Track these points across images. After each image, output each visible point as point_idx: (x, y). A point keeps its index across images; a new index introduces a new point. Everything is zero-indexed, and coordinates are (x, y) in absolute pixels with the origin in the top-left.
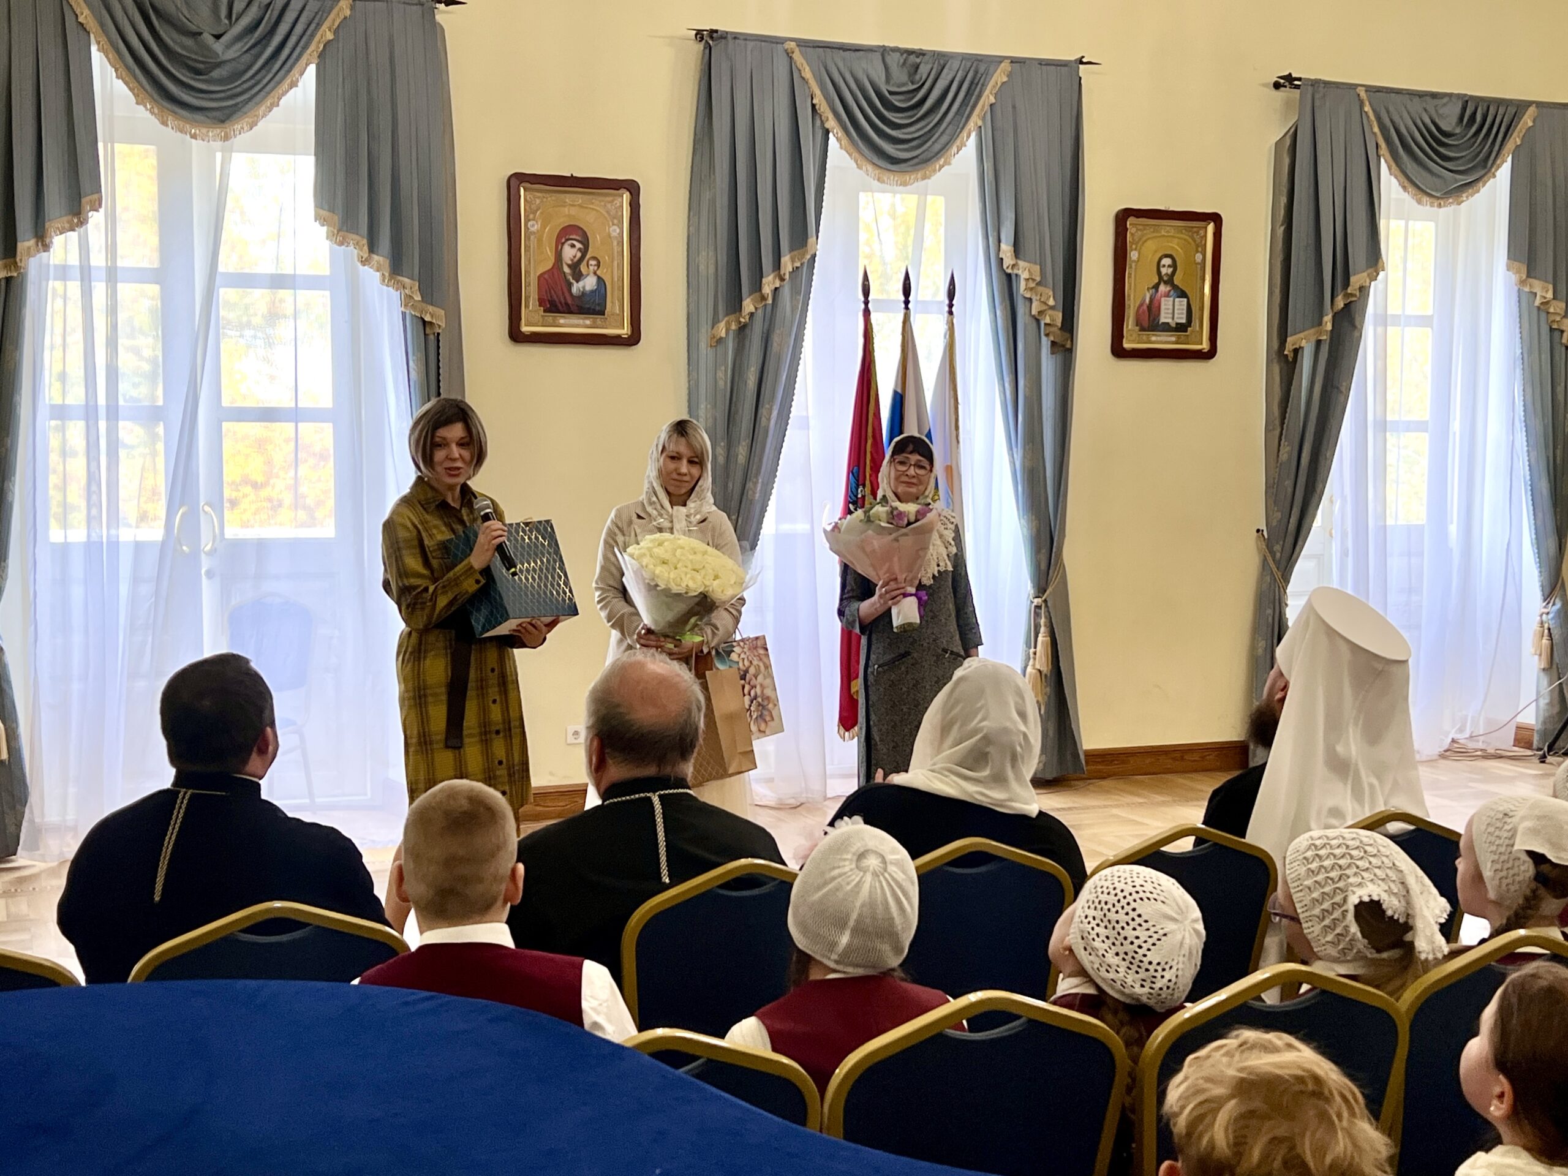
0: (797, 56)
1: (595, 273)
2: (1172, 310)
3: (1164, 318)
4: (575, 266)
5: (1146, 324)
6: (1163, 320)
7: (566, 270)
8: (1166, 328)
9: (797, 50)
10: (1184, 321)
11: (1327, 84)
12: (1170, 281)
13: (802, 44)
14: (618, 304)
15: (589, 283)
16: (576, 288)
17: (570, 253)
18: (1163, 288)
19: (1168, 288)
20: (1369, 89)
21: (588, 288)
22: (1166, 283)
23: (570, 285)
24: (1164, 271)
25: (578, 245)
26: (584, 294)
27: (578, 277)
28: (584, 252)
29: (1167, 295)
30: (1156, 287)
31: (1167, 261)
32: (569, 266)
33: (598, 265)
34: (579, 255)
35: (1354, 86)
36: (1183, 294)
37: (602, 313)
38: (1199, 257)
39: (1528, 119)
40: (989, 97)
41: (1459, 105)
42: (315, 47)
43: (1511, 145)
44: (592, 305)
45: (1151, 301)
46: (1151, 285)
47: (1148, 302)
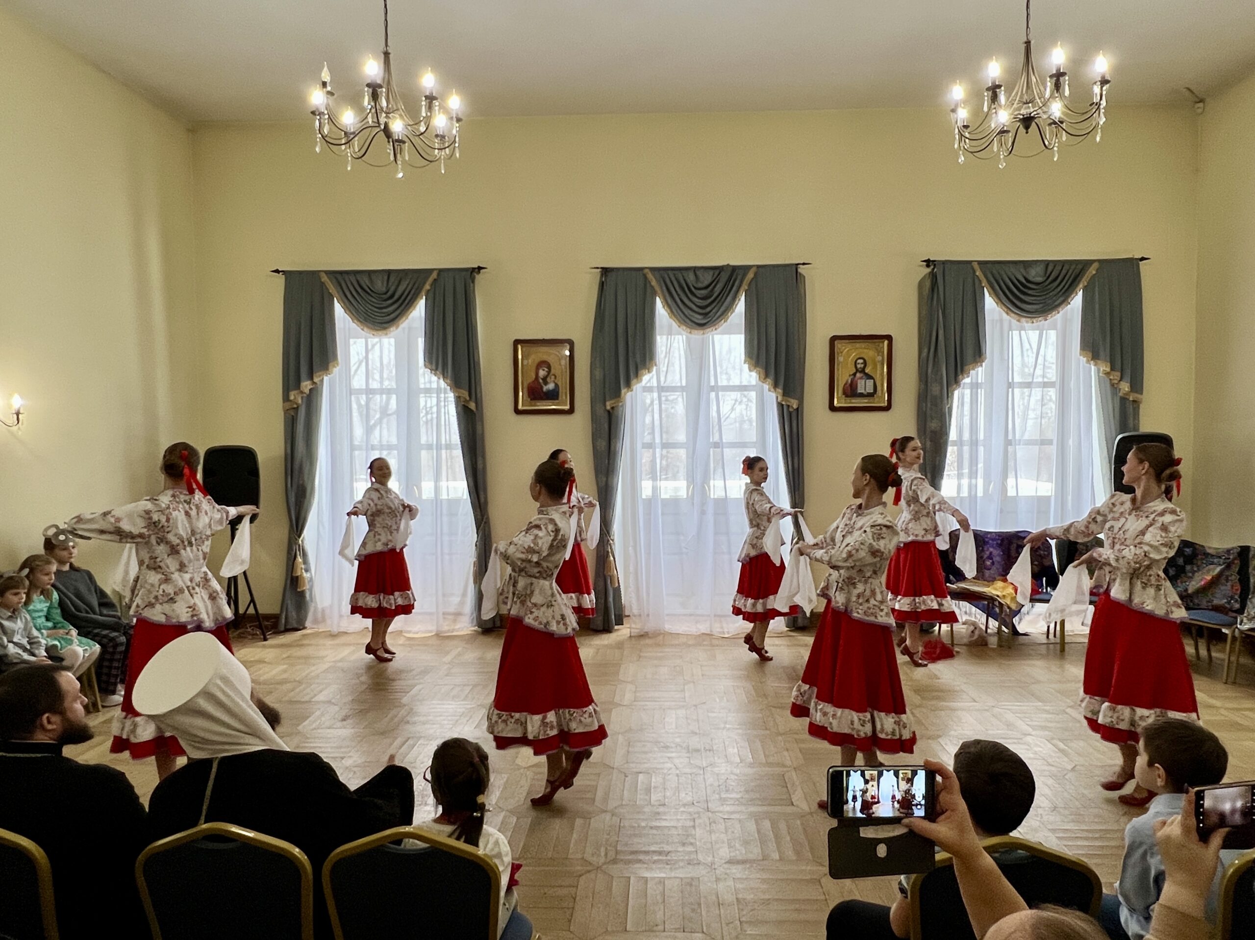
1: (554, 382)
2: (866, 386)
3: (860, 390)
4: (545, 379)
5: (849, 394)
7: (541, 381)
8: (862, 395)
9: (649, 273)
10: (872, 391)
11: (952, 262)
12: (863, 371)
13: (652, 269)
15: (551, 386)
16: (545, 388)
17: (542, 373)
18: (858, 375)
19: (862, 375)
20: (980, 263)
21: (550, 389)
22: (860, 372)
23: (542, 387)
24: (859, 366)
25: (546, 369)
26: (548, 391)
27: (546, 383)
28: (549, 372)
29: (861, 378)
30: (855, 374)
31: (860, 361)
32: (542, 379)
33: (555, 377)
34: (546, 374)
35: (970, 262)
36: (869, 377)
37: (557, 398)
38: (880, 358)
39: (1092, 271)
40: (745, 286)
41: (1042, 266)
42: (423, 293)
43: (1081, 286)
44: (553, 395)
45: (852, 382)
46: (851, 373)
47: (850, 381)
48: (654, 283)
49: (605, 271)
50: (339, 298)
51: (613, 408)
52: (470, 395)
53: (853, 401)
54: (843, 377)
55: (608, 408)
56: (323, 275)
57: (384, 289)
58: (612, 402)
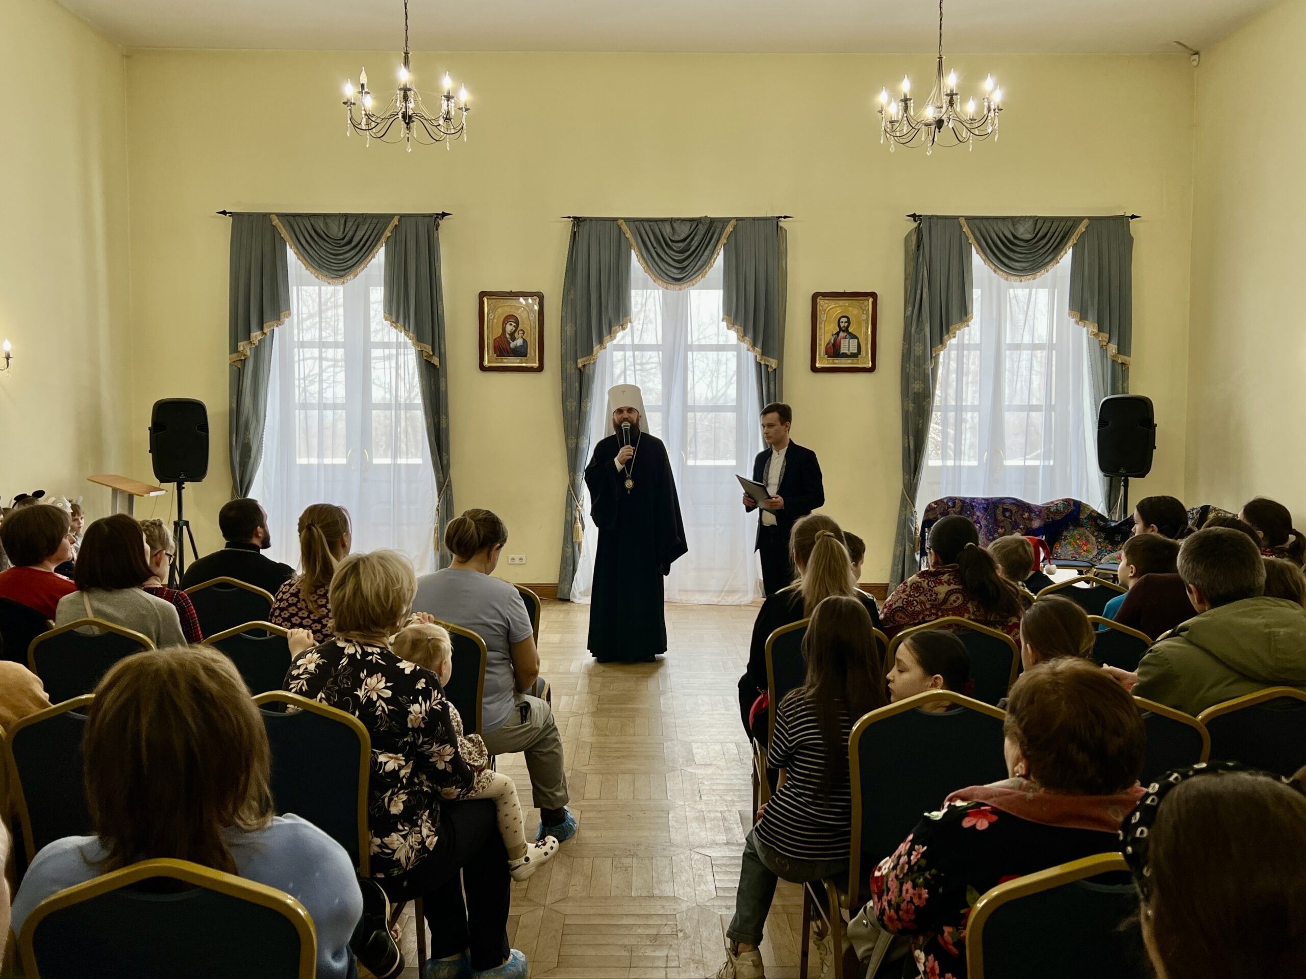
0: (624, 227)
1: (522, 338)
2: (849, 347)
3: (843, 350)
4: (512, 334)
6: (842, 351)
7: (508, 336)
8: (845, 355)
9: (624, 223)
10: (856, 351)
11: (938, 217)
13: (627, 220)
14: (533, 352)
15: (519, 342)
16: (512, 345)
17: (509, 328)
18: (842, 334)
19: (845, 334)
20: (968, 219)
21: (518, 345)
22: (844, 331)
23: (509, 343)
24: (842, 325)
25: (514, 324)
26: (516, 347)
27: (514, 339)
28: (517, 327)
29: (845, 338)
30: (838, 334)
31: (844, 320)
32: (510, 334)
34: (514, 329)
35: (957, 218)
36: (853, 337)
37: (526, 356)
38: (864, 317)
39: (1082, 228)
40: (723, 240)
41: (1031, 222)
42: (383, 240)
43: (1070, 243)
44: (521, 352)
45: (835, 341)
46: (834, 332)
47: (832, 341)
48: (628, 235)
49: (577, 221)
50: (292, 243)
51: (584, 366)
52: (433, 350)
53: (837, 361)
54: (825, 337)
55: (580, 365)
56: (274, 217)
57: (340, 235)
58: (584, 359)
